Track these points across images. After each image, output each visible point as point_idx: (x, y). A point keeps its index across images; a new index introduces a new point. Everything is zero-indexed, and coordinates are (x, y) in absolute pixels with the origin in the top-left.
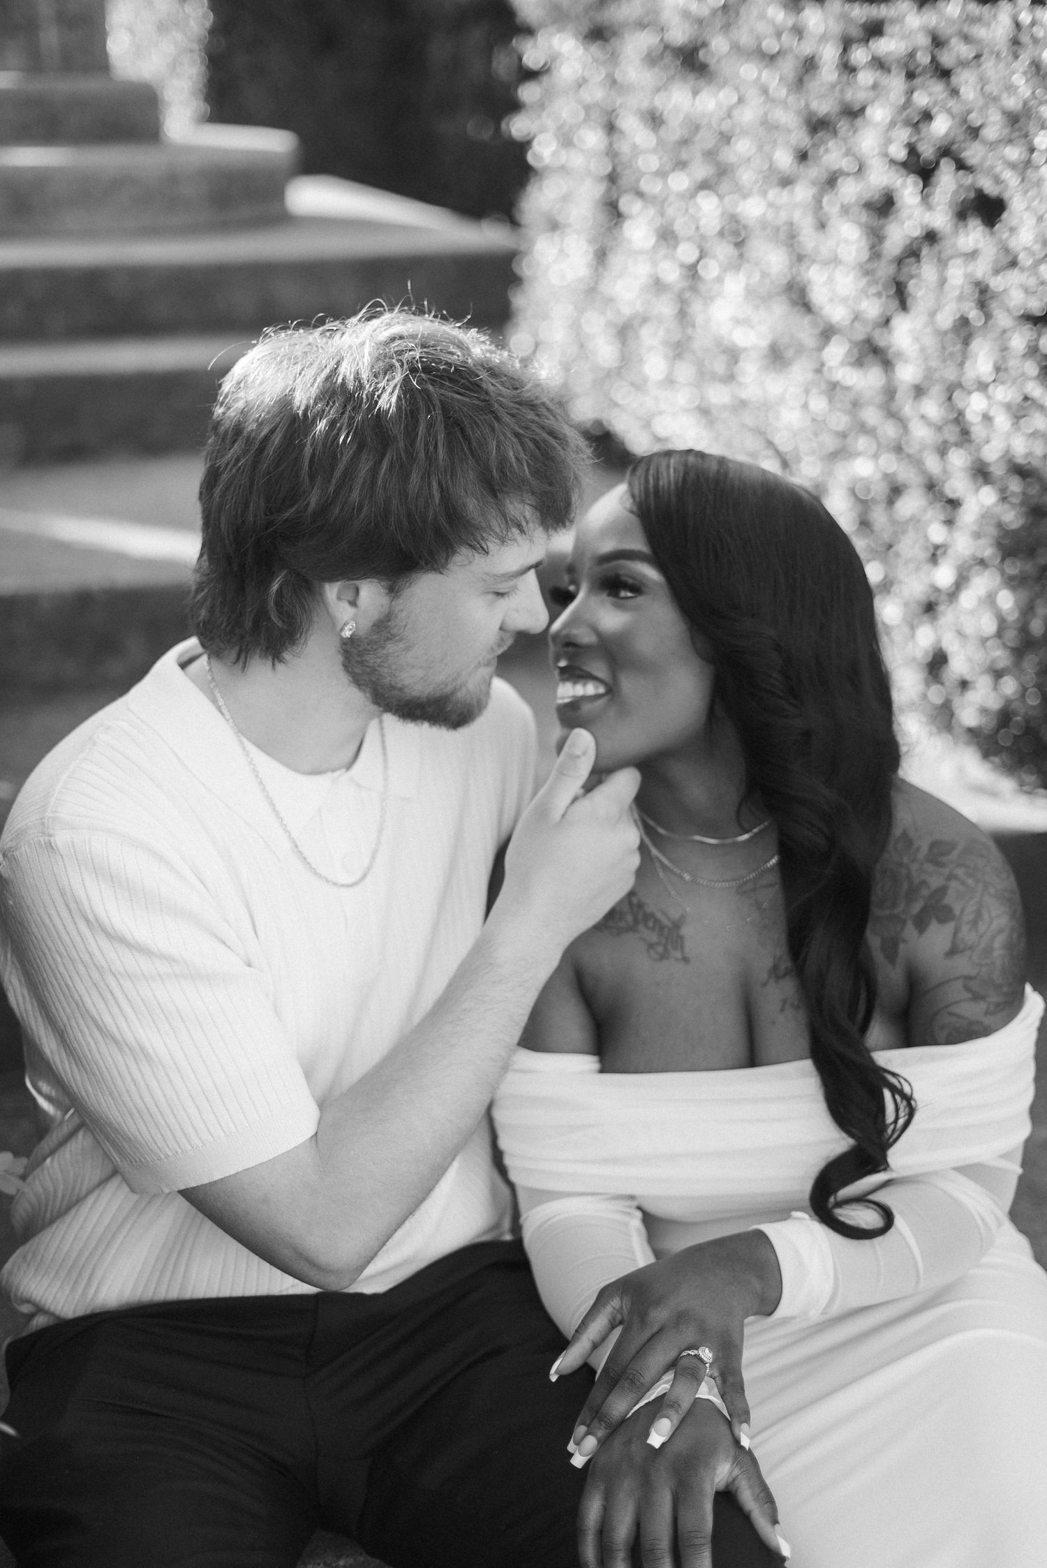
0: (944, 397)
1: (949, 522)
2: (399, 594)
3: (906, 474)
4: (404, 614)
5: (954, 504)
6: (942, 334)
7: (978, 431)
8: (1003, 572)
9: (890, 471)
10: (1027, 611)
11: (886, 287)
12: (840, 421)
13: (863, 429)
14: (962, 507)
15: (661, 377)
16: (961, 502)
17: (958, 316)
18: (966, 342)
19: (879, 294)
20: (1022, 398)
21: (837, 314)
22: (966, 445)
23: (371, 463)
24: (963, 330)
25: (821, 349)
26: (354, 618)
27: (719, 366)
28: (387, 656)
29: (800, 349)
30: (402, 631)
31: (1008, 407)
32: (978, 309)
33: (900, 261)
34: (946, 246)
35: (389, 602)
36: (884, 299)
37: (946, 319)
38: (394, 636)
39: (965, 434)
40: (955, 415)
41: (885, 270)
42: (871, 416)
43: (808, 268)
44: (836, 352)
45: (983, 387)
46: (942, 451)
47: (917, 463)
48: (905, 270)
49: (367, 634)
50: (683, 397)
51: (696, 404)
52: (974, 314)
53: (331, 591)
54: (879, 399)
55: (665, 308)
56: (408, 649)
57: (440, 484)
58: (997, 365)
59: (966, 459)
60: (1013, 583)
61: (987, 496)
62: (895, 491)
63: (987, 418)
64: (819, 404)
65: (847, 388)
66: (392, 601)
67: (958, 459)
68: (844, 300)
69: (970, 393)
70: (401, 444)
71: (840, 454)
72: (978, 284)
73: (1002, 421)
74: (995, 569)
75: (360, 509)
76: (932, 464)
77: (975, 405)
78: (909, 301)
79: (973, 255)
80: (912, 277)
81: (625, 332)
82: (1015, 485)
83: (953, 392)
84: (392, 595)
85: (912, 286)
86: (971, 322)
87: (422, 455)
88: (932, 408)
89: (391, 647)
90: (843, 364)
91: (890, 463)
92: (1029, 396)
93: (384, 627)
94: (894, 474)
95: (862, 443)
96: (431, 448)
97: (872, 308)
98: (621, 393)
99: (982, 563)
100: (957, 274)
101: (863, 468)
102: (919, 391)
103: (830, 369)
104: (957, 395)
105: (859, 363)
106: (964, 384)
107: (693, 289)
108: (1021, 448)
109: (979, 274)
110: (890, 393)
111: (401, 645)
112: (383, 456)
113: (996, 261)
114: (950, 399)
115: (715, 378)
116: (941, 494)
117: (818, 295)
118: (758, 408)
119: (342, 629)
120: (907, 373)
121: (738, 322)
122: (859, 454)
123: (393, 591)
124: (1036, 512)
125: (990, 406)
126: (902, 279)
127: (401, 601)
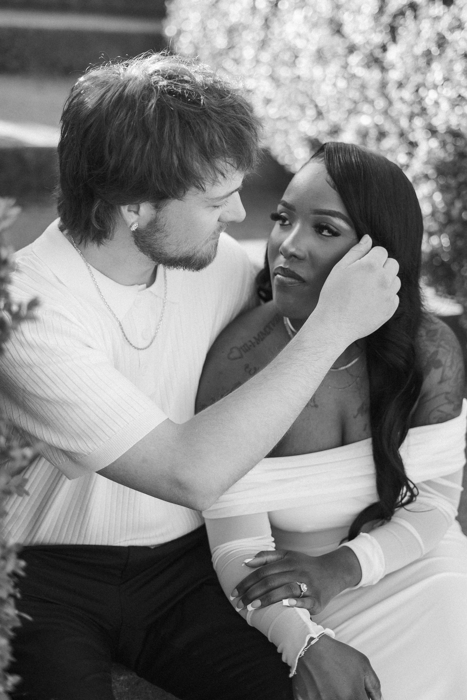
0: (414, 89)
1: (410, 154)
2: (160, 209)
3: (388, 127)
4: (163, 220)
5: (413, 145)
6: (416, 58)
7: (431, 110)
8: (437, 183)
9: (379, 124)
10: (450, 204)
11: (385, 28)
12: (355, 94)
13: (366, 100)
14: (418, 147)
15: (251, 57)
16: (418, 144)
17: (425, 49)
18: (429, 63)
19: (381, 32)
20: (457, 95)
21: (358, 39)
22: (424, 116)
23: (140, 146)
24: (428, 57)
25: (346, 56)
26: (138, 221)
27: (287, 57)
28: (156, 239)
29: (335, 55)
30: (163, 227)
31: (449, 99)
32: (436, 47)
33: (395, 16)
34: (422, 12)
35: (155, 213)
36: (384, 33)
37: (419, 50)
38: (158, 230)
39: (424, 110)
40: (419, 99)
41: (386, 19)
42: (372, 93)
43: (344, 13)
44: (355, 59)
45: (435, 87)
46: (411, 117)
47: (396, 122)
48: (397, 21)
49: (145, 228)
50: (264, 70)
51: (269, 74)
52: (435, 50)
53: (124, 209)
54: (377, 86)
55: (258, 22)
56: (167, 236)
57: (178, 157)
58: (444, 76)
59: (423, 123)
60: (444, 189)
61: (434, 143)
62: (382, 135)
63: (437, 103)
64: (342, 84)
65: (359, 78)
66: (157, 212)
67: (418, 122)
68: (363, 32)
69: (429, 90)
70: (156, 135)
71: (353, 111)
72: (439, 34)
73: (445, 106)
74: (433, 181)
75: (136, 169)
76: (404, 123)
77: (430, 97)
78: (398, 38)
79: (437, 18)
80: (401, 25)
81: (232, 31)
82: (449, 139)
83: (420, 87)
84: (157, 209)
85: (400, 31)
86: (432, 53)
87: (167, 142)
88: (407, 94)
89: (158, 235)
90: (357, 65)
91: (380, 120)
92: (461, 95)
93: (153, 225)
94: (382, 125)
95: (366, 107)
96: (172, 138)
97: (378, 38)
98: (229, 64)
99: (427, 177)
100: (426, 26)
101: (365, 121)
102: (400, 85)
103: (351, 67)
104: (421, 90)
105: (368, 66)
106: (426, 84)
107: (274, 14)
108: (454, 122)
109: (440, 30)
110: (383, 85)
111: (163, 234)
112: (147, 142)
113: (450, 24)
114: (417, 91)
115: (285, 63)
116: (407, 138)
117: (347, 29)
118: (306, 81)
119: (131, 227)
120: (394, 75)
121: (299, 35)
122: (363, 113)
123: (157, 208)
124: (461, 155)
125: (439, 97)
126: (396, 25)
127: (161, 213)
